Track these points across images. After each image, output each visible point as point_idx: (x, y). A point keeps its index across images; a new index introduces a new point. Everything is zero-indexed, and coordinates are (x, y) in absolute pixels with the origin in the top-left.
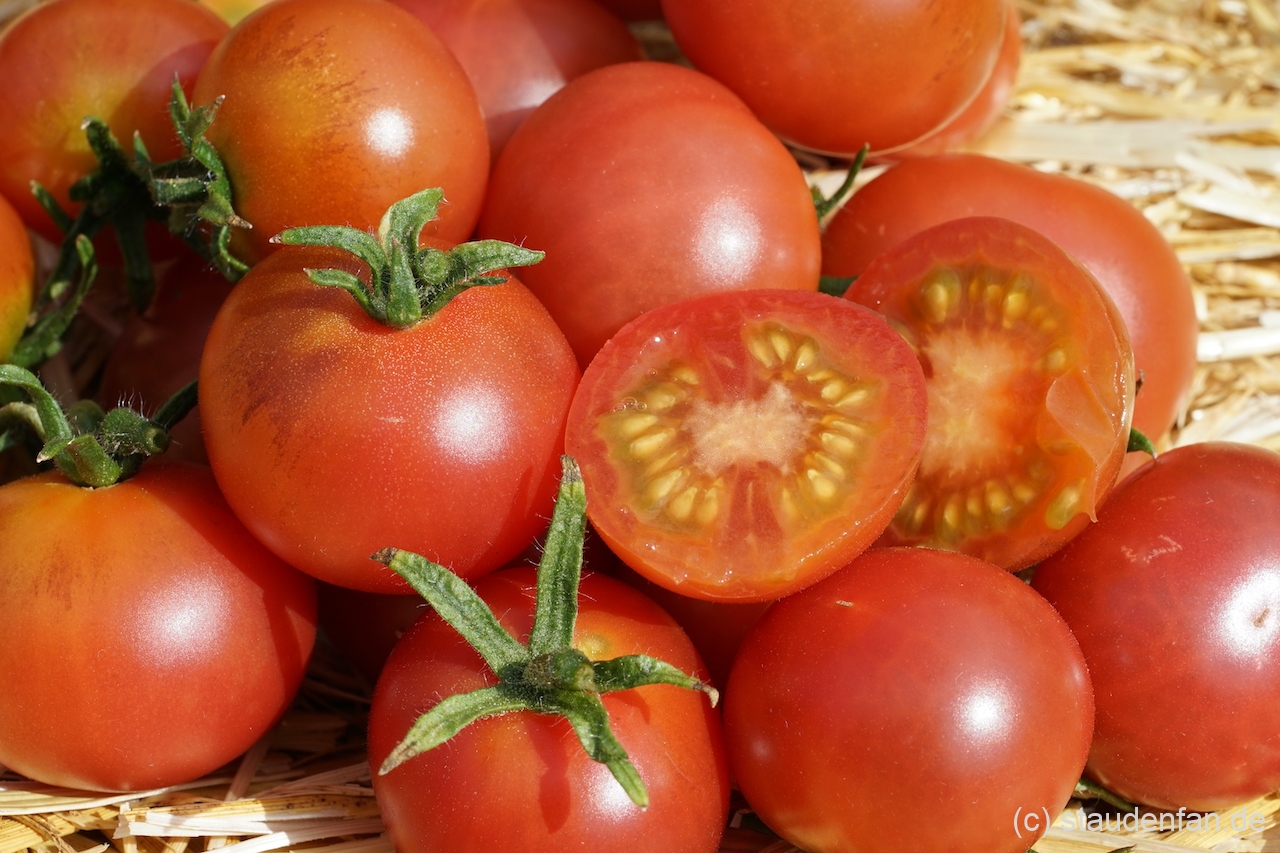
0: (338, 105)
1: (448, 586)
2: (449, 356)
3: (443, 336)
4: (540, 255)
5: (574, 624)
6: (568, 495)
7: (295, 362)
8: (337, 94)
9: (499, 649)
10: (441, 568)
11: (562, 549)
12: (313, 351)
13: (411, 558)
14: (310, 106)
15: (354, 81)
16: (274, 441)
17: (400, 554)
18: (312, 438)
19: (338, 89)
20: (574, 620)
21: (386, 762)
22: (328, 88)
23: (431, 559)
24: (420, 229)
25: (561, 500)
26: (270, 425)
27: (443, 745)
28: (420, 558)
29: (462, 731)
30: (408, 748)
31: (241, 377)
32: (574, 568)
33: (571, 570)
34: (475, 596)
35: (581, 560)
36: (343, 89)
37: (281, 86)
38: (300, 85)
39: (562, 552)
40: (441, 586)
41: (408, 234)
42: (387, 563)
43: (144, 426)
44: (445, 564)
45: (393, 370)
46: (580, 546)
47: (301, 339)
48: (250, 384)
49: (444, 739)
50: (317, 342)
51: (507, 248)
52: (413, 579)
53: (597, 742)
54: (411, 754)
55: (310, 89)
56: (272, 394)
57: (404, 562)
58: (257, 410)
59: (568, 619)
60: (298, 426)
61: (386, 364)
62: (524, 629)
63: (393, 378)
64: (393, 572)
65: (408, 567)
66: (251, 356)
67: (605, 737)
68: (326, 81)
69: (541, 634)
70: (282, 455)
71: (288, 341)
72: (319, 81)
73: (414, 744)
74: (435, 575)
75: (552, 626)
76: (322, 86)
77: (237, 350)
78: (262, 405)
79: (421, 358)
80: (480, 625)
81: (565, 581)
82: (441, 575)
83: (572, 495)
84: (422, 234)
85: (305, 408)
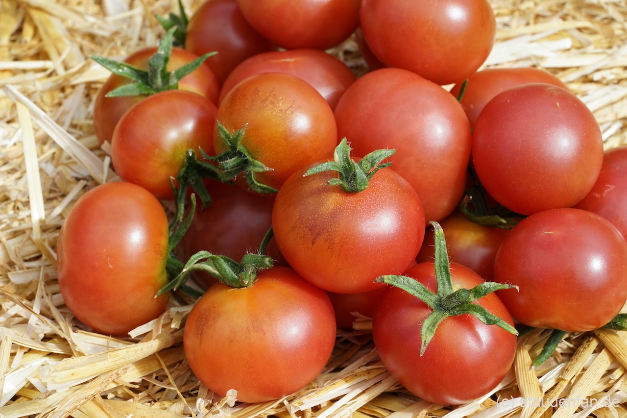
0: (290, 116)
1: (408, 282)
2: (381, 197)
3: (374, 190)
4: (394, 150)
5: (451, 280)
6: (438, 235)
7: (326, 217)
8: (288, 112)
9: (430, 299)
10: (403, 277)
11: (440, 255)
12: (332, 210)
13: (390, 276)
14: (280, 118)
15: (292, 106)
16: (329, 248)
17: (386, 277)
18: (344, 242)
19: (288, 110)
20: (451, 279)
21: (421, 351)
22: (284, 110)
23: (398, 275)
24: (349, 154)
25: (436, 237)
26: (325, 243)
27: (433, 338)
28: (393, 276)
29: (436, 331)
30: (425, 344)
31: (305, 229)
32: (446, 260)
33: (445, 262)
34: (418, 283)
35: (448, 257)
36: (290, 109)
37: (265, 114)
38: (272, 112)
39: (440, 256)
40: (406, 283)
41: (345, 157)
42: (383, 282)
43: (263, 258)
44: (404, 274)
45: (364, 208)
46: (446, 252)
47: (324, 208)
48: (310, 230)
49: (432, 336)
50: (332, 207)
51: (383, 152)
52: (395, 284)
53: (486, 318)
54: (427, 345)
55: (277, 112)
56: (322, 231)
57: (388, 279)
58: (317, 239)
59: (448, 280)
60: (337, 240)
61: (361, 207)
62: (434, 288)
63: (365, 211)
64: (387, 284)
65: (391, 280)
66: (306, 220)
67: (489, 315)
68: (282, 108)
69: (440, 288)
70: (333, 252)
71: (320, 210)
72: (280, 109)
73: (425, 341)
74: (402, 279)
75: (444, 284)
76: (281, 110)
77: (299, 220)
78: (319, 237)
79: (372, 200)
80: (422, 291)
81: (444, 266)
82: (404, 279)
83: (439, 235)
84: (350, 156)
85: (337, 232)
